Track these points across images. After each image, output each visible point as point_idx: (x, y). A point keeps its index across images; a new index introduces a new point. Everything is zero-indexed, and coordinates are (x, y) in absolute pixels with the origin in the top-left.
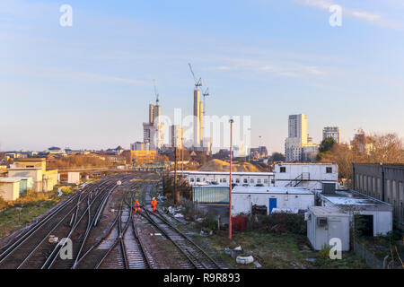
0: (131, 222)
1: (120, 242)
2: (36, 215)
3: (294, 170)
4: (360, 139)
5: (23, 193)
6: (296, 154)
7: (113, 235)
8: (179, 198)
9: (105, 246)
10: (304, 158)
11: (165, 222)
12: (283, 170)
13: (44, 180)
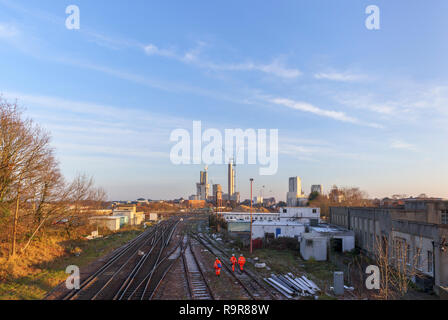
0: (189, 243)
1: (182, 255)
2: (131, 239)
3: (292, 211)
4: (335, 192)
5: (122, 226)
6: (294, 202)
7: (178, 250)
8: (219, 229)
9: (172, 257)
10: (299, 204)
11: (210, 243)
12: (285, 211)
13: (135, 218)
